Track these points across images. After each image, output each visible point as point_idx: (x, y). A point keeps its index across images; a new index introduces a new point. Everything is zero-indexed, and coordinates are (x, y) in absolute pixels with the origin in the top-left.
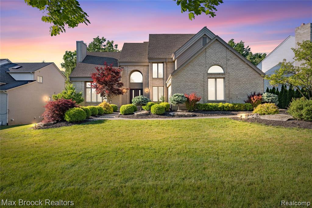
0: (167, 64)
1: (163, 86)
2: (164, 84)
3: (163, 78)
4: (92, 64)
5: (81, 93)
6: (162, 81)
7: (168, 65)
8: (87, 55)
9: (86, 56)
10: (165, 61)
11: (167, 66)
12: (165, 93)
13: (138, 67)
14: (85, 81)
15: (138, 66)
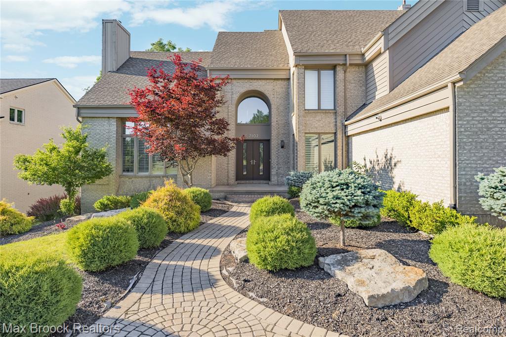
0: (345, 72)
1: (335, 134)
2: (336, 125)
3: (335, 109)
4: (139, 75)
5: (104, 149)
6: (331, 119)
7: (348, 74)
8: (130, 58)
9: (128, 60)
10: (341, 62)
11: (345, 77)
12: (339, 153)
13: (260, 82)
14: (117, 118)
15: (260, 79)
